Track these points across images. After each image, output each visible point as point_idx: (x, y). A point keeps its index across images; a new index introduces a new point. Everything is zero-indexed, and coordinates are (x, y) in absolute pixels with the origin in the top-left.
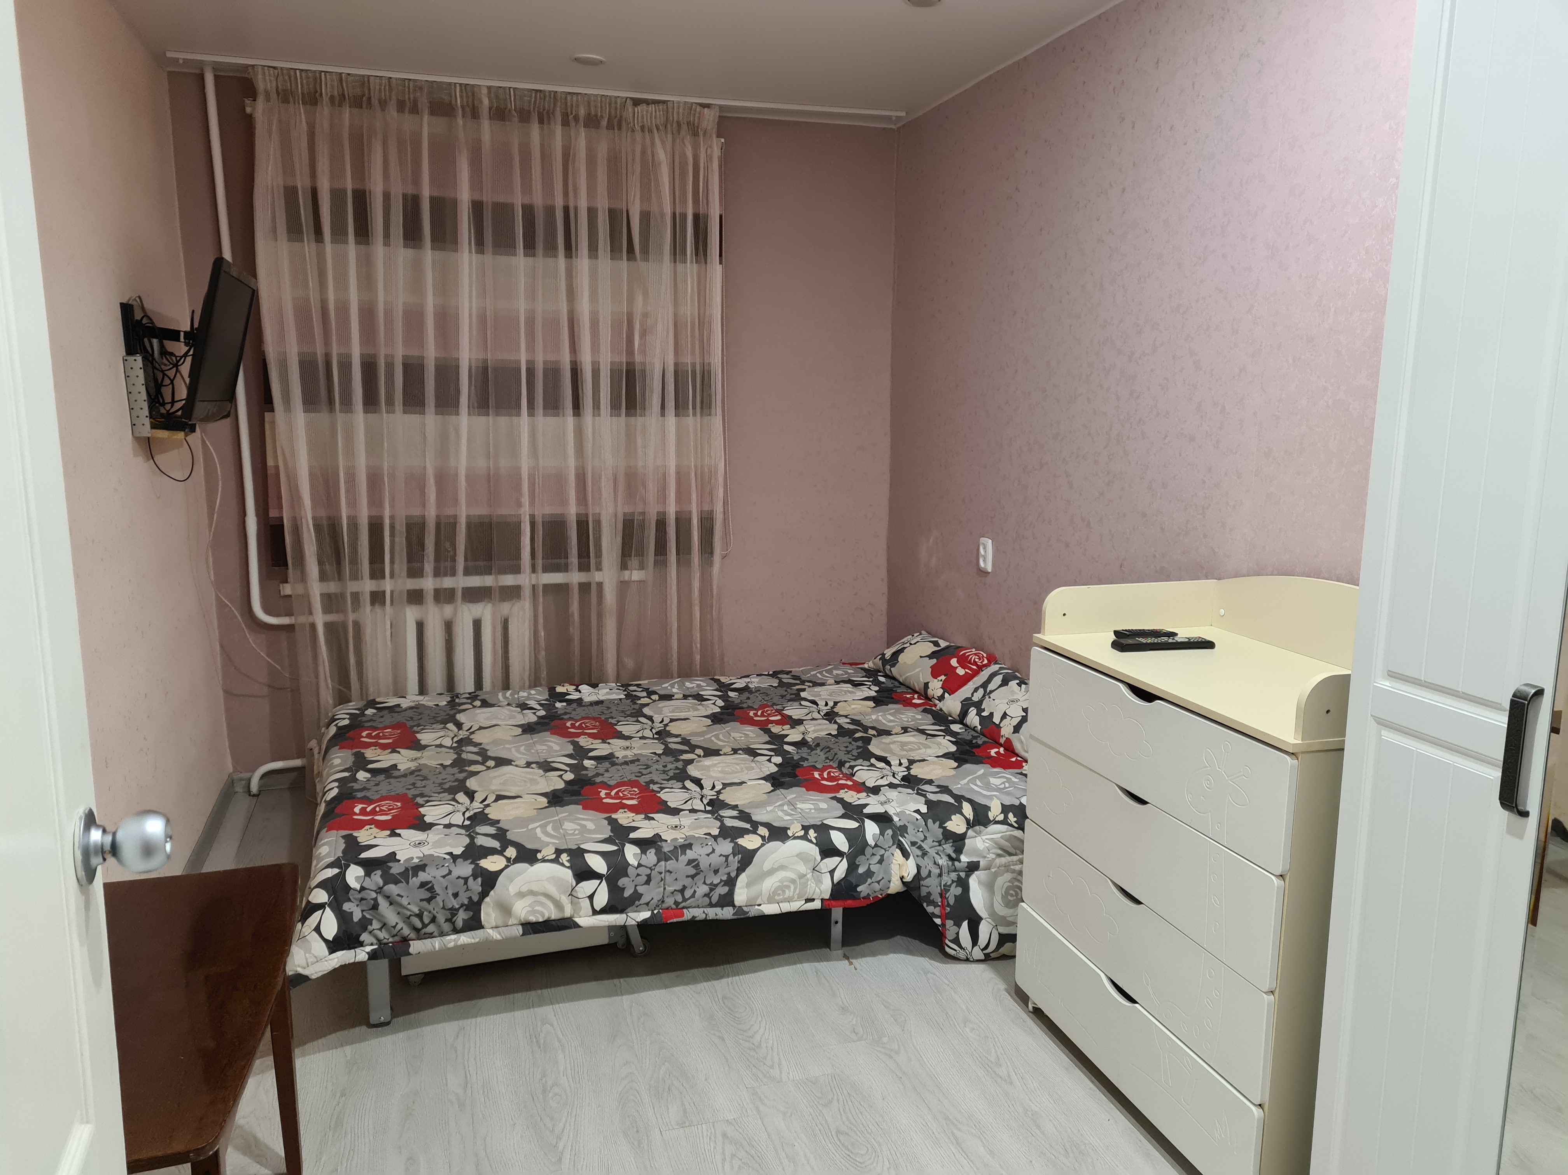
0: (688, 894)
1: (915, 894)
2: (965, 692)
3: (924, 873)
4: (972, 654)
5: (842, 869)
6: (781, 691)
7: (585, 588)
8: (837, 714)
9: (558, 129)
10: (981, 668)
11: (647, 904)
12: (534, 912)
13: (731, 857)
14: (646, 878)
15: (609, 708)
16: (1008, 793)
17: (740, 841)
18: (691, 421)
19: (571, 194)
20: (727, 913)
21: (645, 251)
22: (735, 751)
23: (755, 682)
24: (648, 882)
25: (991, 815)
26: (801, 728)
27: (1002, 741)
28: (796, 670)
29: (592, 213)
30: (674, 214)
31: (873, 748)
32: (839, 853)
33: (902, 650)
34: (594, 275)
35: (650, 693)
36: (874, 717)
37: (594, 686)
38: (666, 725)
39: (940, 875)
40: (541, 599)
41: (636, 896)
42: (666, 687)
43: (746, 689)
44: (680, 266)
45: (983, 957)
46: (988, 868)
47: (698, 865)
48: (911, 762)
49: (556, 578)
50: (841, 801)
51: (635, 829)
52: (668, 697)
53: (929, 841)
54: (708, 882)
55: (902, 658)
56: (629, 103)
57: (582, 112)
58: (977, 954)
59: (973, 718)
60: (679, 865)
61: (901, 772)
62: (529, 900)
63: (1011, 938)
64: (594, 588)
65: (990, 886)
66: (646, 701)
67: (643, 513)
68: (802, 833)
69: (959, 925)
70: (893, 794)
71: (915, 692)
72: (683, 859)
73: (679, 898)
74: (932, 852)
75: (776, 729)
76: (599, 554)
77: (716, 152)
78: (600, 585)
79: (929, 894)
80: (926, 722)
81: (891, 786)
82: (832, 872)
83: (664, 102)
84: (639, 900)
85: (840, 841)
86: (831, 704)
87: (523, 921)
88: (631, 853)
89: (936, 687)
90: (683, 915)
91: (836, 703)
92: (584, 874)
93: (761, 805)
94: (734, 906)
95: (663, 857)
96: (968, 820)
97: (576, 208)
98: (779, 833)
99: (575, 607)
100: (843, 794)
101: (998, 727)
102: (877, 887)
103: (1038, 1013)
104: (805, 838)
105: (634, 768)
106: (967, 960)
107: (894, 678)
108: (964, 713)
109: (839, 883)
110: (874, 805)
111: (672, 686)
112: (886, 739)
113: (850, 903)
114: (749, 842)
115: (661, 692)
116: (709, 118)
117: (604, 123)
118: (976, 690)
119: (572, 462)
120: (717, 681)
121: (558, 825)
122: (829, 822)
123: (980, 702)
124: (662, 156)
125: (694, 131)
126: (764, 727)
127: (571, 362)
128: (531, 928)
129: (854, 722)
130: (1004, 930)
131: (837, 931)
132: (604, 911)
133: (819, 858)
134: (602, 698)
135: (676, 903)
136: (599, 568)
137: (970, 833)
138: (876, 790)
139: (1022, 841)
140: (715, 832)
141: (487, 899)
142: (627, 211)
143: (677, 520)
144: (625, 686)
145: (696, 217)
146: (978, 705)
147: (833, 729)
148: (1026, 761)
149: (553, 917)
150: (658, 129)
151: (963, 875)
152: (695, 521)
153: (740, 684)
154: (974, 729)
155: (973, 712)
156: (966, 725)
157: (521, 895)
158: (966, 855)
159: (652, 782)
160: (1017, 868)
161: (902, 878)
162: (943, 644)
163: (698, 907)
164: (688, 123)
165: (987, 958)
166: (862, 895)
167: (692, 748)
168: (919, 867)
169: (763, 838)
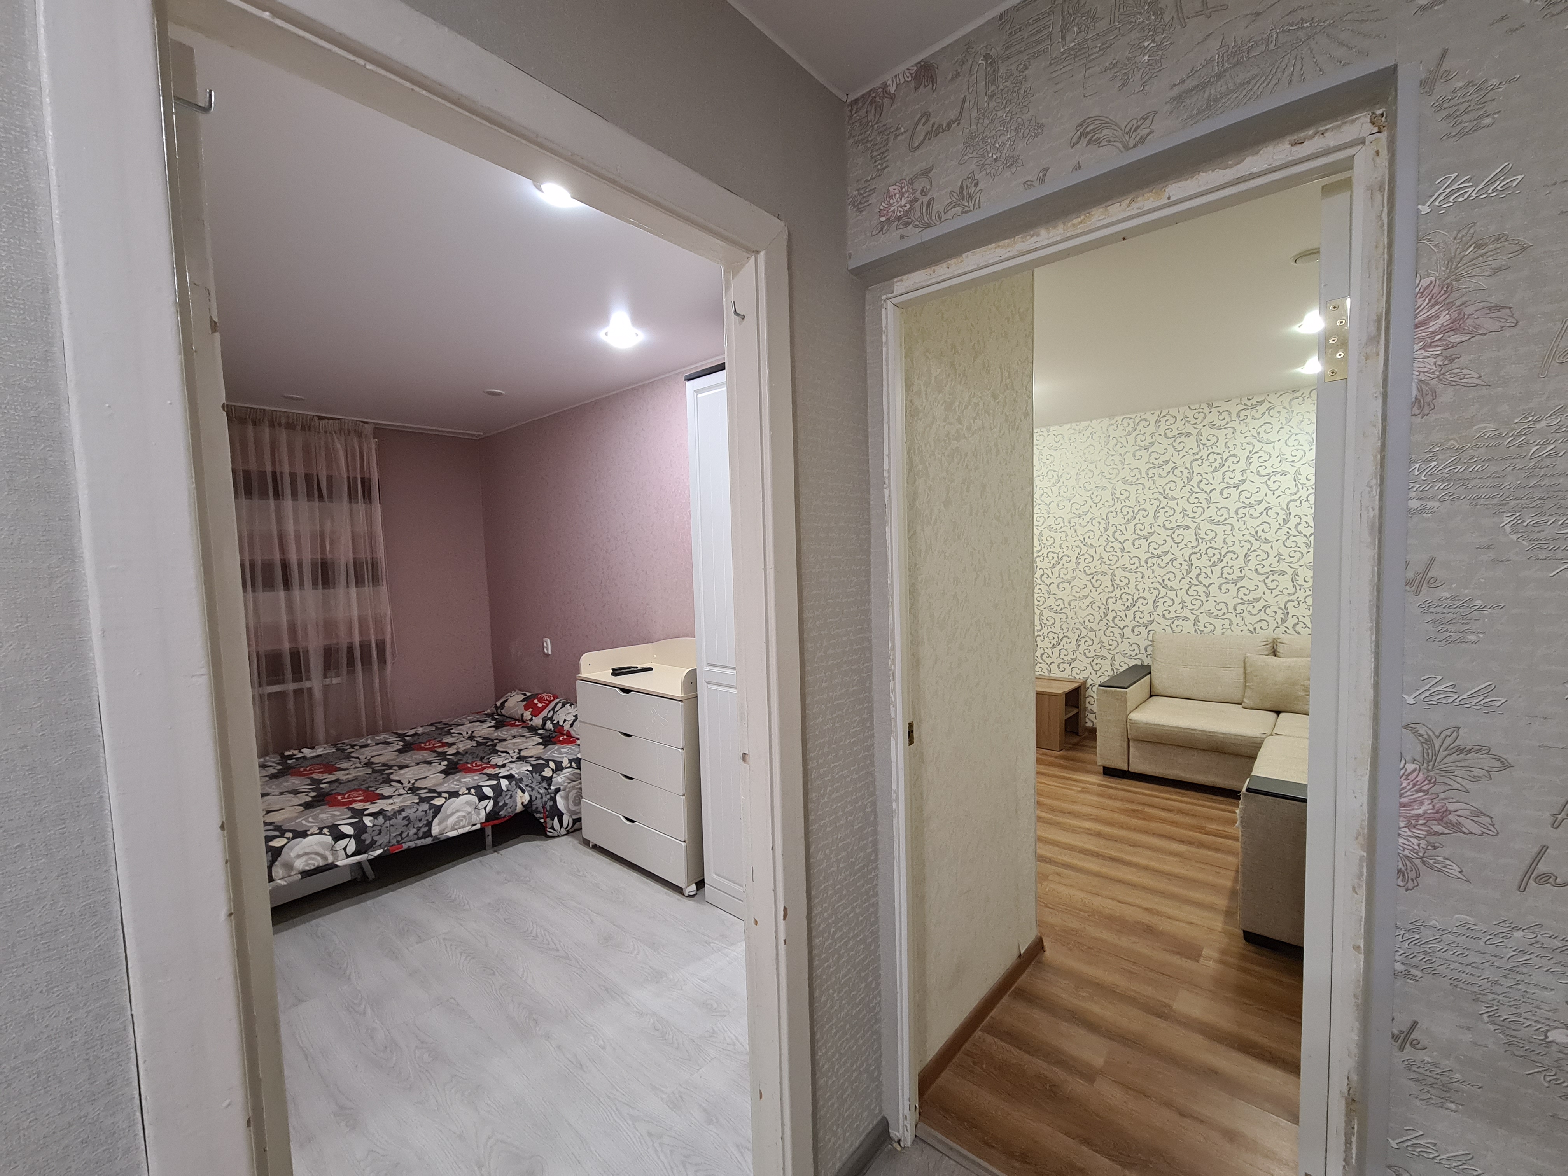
0: (404, 835)
1: (530, 810)
2: (544, 714)
3: (534, 798)
4: (545, 696)
5: (490, 804)
6: (438, 732)
7: (298, 692)
8: (475, 737)
9: (267, 430)
10: (550, 702)
11: (380, 845)
12: (308, 864)
13: (428, 811)
14: (378, 832)
15: (326, 758)
16: (571, 754)
17: (433, 802)
18: (367, 589)
19: (277, 465)
20: (429, 841)
21: (330, 496)
22: (418, 764)
23: (420, 730)
24: (380, 833)
25: (564, 765)
26: (455, 747)
27: (565, 732)
28: (444, 721)
29: (293, 476)
30: (348, 478)
31: (498, 748)
32: (489, 798)
33: (506, 701)
34: (295, 511)
35: (353, 746)
36: (496, 734)
37: (312, 748)
38: (369, 760)
39: (542, 798)
40: (266, 703)
41: (373, 842)
42: (362, 741)
43: (416, 734)
44: (354, 505)
45: (565, 833)
46: (564, 790)
47: (409, 819)
48: (520, 750)
49: (276, 688)
50: (486, 774)
51: (367, 809)
52: (367, 746)
53: (535, 783)
54: (416, 826)
55: (506, 704)
56: (316, 418)
57: (283, 421)
58: (563, 831)
59: (549, 725)
60: (399, 820)
61: (516, 755)
62: (304, 858)
63: (579, 820)
64: (305, 692)
65: (566, 798)
66: (352, 750)
67: (337, 644)
68: (467, 792)
69: (553, 820)
70: (513, 765)
71: (516, 720)
72: (400, 817)
73: (399, 838)
74: (537, 788)
75: (440, 750)
76: (308, 670)
77: (373, 446)
78: (310, 690)
79: (537, 808)
80: (525, 732)
81: (512, 762)
82: (485, 808)
83: (338, 419)
84: (375, 844)
85: (488, 791)
86: (470, 733)
87: (301, 871)
88: (368, 821)
89: (527, 715)
90: (402, 847)
91: (473, 732)
92: (339, 836)
93: (441, 784)
94: (431, 836)
95: (387, 818)
96: (552, 770)
97: (281, 473)
98: (455, 794)
99: (291, 705)
100: (485, 771)
101: (563, 726)
102: (510, 810)
103: (595, 847)
104: (469, 793)
105: (356, 783)
106: (558, 836)
107: (504, 716)
108: (544, 724)
109: (489, 813)
110: (504, 772)
111: (367, 740)
112: (505, 743)
113: (496, 822)
114: (437, 802)
115: (361, 744)
116: (368, 429)
117: (299, 428)
118: (549, 712)
119: (284, 619)
120: (396, 733)
121: (315, 817)
122: (481, 784)
123: (552, 717)
124: (339, 446)
125: (360, 435)
126: (433, 750)
127: (281, 560)
128: (306, 874)
129: (485, 738)
130: (574, 817)
131: (489, 840)
132: (353, 855)
133: (477, 802)
134: (319, 754)
135: (398, 842)
136: (309, 679)
137: (555, 775)
138: (504, 766)
139: (580, 774)
140: (417, 801)
141: (277, 863)
142: (318, 476)
143: (361, 646)
144: (335, 745)
145: (363, 479)
146: (551, 719)
147: (474, 744)
148: (578, 739)
149: (321, 865)
150: (335, 432)
151: (553, 795)
152: (374, 645)
153: (412, 732)
154: (550, 730)
155: (549, 722)
156: (546, 730)
157: (299, 856)
158: (554, 786)
159: (370, 787)
160: (579, 786)
161: (522, 803)
162: (528, 694)
163: (411, 841)
164: (355, 431)
165: (568, 833)
166: (503, 816)
167: (391, 767)
168: (530, 796)
169: (446, 798)
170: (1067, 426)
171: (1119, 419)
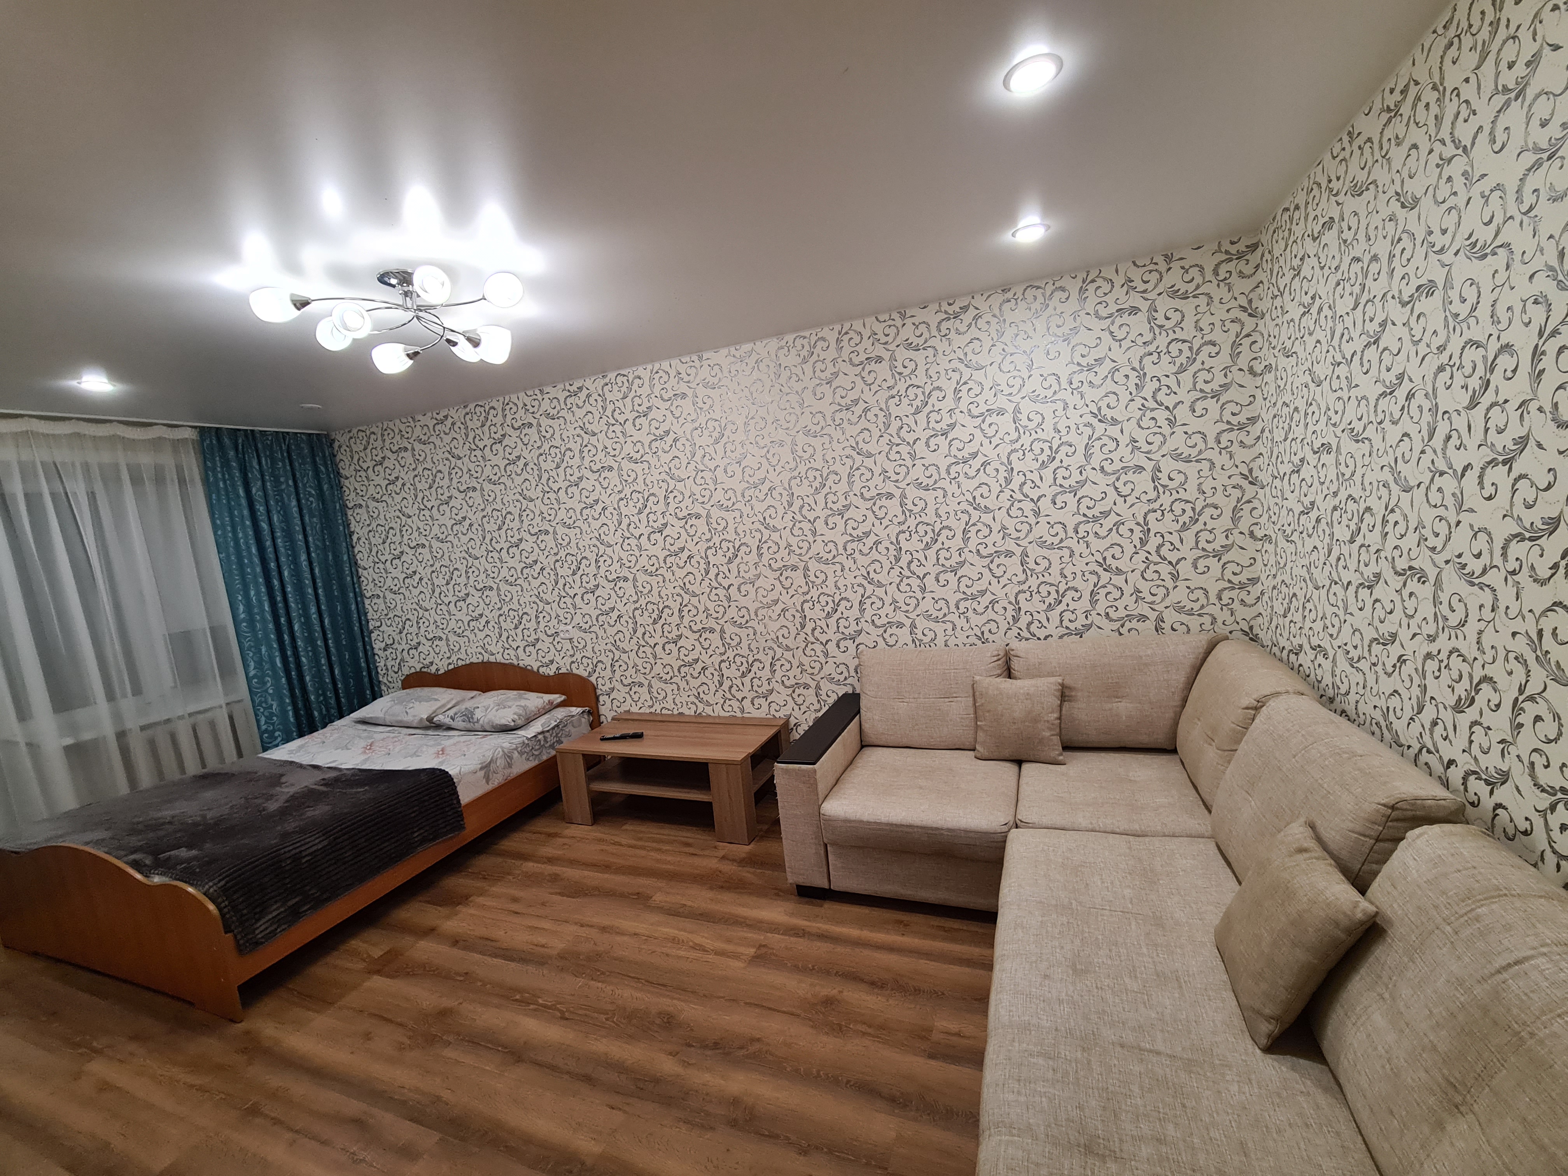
170: (724, 351)
171: (790, 338)
